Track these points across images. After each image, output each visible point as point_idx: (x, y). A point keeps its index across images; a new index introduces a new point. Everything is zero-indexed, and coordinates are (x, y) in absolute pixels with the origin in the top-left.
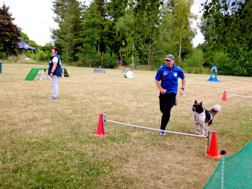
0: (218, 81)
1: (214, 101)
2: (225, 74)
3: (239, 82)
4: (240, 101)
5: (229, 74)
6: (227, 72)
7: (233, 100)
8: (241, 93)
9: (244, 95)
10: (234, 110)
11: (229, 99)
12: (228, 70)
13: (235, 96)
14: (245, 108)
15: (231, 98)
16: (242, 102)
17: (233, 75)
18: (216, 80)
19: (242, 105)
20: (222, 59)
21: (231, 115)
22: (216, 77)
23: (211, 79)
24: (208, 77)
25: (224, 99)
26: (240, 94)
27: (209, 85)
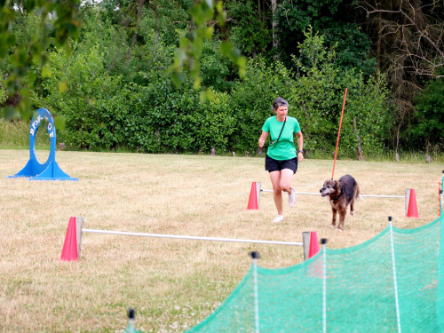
0: (63, 176)
1: (26, 262)
2: (99, 147)
3: (152, 178)
4: (137, 255)
5: (114, 147)
6: (108, 134)
7: (111, 254)
8: (149, 222)
9: (162, 229)
10: (104, 296)
11: (95, 250)
12: (111, 129)
13: (119, 238)
14: (153, 282)
15: (104, 247)
16: (145, 261)
17: (133, 150)
18: (52, 171)
19: (142, 274)
20: (82, 81)
21: (87, 317)
22: (52, 157)
23: (31, 170)
24: (20, 158)
25: (71, 250)
26: (144, 229)
27: (18, 193)
